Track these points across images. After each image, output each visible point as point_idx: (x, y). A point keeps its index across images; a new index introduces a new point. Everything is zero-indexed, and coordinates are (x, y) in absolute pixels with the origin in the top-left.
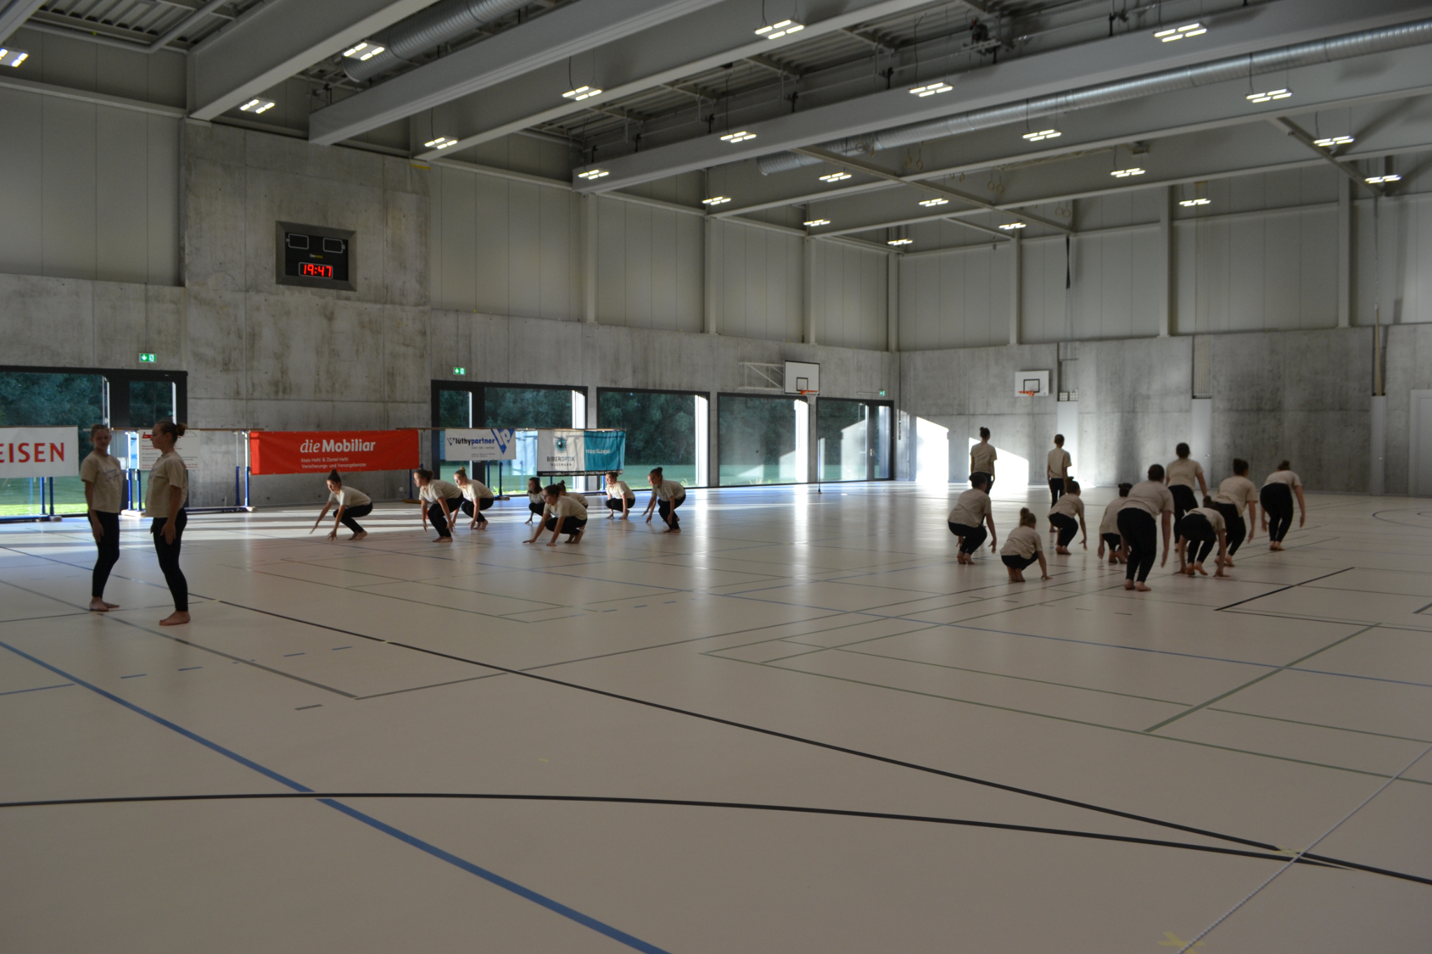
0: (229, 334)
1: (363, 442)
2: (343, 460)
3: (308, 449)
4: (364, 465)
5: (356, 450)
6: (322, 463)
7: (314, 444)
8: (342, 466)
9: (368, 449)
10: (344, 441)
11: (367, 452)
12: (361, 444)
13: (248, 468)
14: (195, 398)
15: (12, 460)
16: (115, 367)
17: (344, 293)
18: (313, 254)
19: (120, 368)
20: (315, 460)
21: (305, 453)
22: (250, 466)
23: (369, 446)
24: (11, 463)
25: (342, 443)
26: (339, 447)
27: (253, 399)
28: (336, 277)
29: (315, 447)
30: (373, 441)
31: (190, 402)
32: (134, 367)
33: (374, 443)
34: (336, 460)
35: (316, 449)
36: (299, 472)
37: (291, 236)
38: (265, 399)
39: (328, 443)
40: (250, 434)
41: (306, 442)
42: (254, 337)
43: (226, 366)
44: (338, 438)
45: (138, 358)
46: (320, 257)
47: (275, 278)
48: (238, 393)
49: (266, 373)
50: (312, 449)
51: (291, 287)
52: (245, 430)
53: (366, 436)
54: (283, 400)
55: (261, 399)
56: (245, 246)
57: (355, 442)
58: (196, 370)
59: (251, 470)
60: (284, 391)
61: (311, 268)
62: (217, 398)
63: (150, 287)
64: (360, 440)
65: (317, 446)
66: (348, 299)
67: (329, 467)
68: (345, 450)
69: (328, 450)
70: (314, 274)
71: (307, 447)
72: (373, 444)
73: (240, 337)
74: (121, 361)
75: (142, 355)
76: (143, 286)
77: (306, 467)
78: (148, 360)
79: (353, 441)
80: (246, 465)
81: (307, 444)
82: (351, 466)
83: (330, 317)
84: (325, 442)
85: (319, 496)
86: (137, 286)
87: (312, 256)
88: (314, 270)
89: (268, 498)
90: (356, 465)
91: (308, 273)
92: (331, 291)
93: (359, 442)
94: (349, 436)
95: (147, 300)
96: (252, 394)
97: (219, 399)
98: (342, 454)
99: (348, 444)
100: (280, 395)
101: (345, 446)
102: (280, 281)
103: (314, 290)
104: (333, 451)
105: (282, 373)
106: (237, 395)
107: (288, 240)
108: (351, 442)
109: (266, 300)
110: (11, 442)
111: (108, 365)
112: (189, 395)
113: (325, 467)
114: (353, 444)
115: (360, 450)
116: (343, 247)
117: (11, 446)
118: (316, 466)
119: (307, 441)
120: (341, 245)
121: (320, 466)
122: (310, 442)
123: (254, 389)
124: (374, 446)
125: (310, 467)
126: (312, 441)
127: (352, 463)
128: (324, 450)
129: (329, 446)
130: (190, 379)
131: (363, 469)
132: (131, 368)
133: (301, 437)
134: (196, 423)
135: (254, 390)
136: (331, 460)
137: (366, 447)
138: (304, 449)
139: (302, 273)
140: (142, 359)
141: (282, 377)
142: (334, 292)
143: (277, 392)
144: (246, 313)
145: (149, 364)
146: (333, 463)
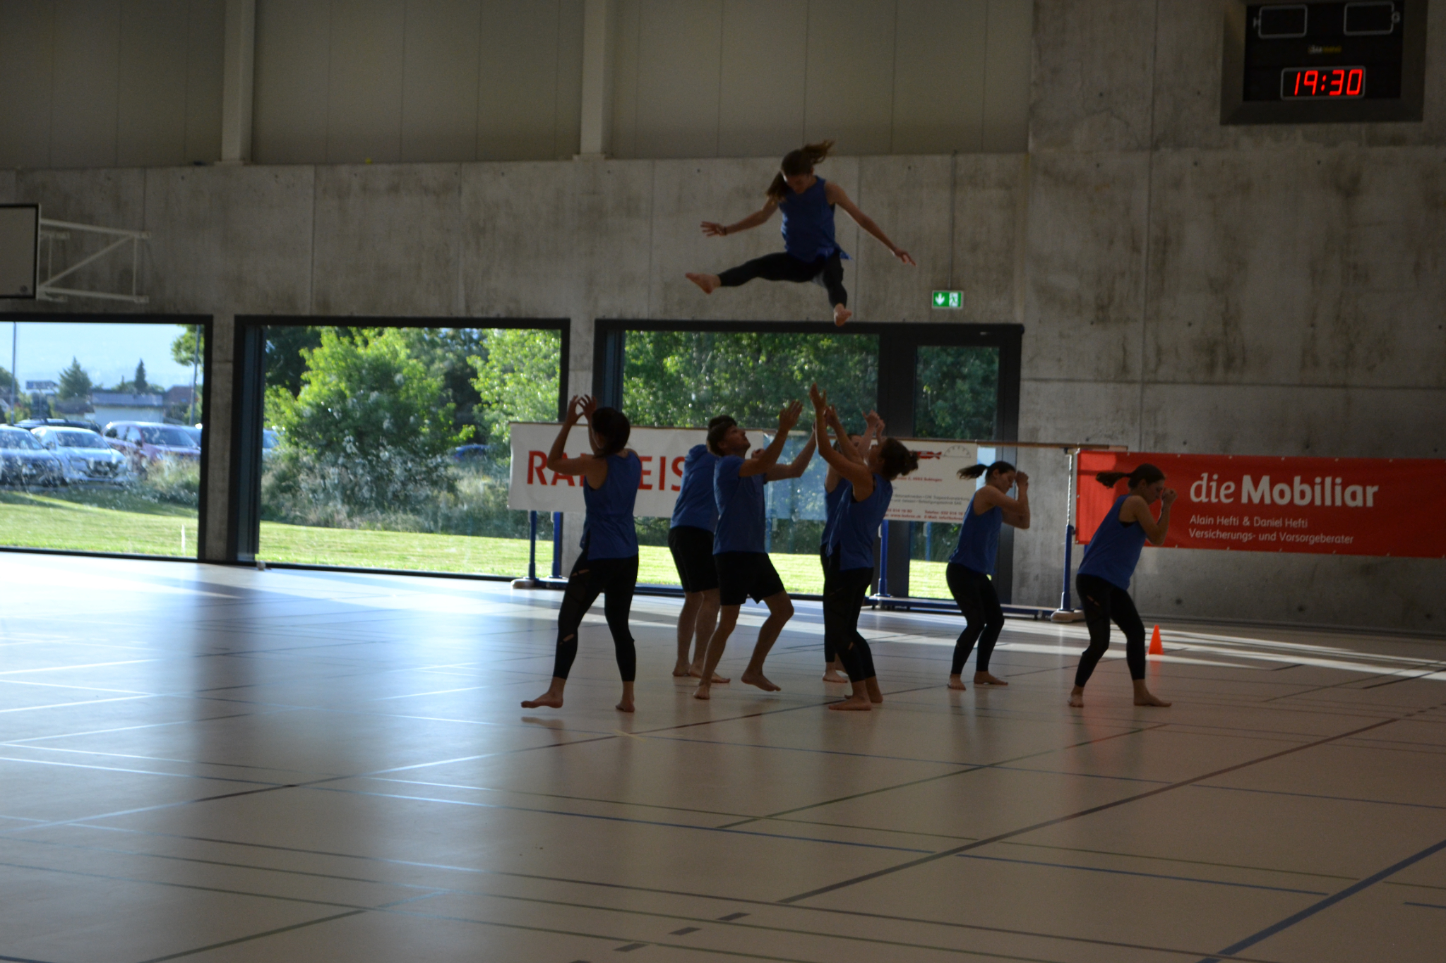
0: (1111, 242)
1: (1344, 486)
2: (1294, 524)
3: (1208, 494)
4: (1348, 540)
5: (1328, 502)
6: (1241, 528)
7: (1220, 483)
8: (1291, 538)
9: (1359, 502)
10: (1297, 479)
11: (1356, 508)
12: (1338, 489)
13: (1070, 528)
14: (1036, 380)
15: (662, 487)
16: (890, 320)
17: (1388, 128)
18: (1318, 45)
19: (900, 320)
20: (1225, 521)
21: (1201, 502)
22: (1074, 525)
23: (1362, 496)
24: (661, 491)
25: (1291, 485)
26: (1282, 494)
27: (1157, 382)
28: (1373, 91)
29: (1223, 492)
30: (1373, 485)
31: (1026, 386)
32: (925, 320)
33: (1376, 489)
34: (1277, 523)
35: (1227, 496)
36: (1181, 546)
37: (1263, 12)
38: (1184, 383)
39: (1256, 484)
40: (1079, 455)
41: (1202, 479)
42: (1165, 244)
43: (1103, 312)
44: (1281, 472)
45: (930, 301)
46: (1337, 50)
47: (1218, 113)
48: (1124, 368)
49: (1190, 324)
50: (1218, 495)
51: (1256, 128)
52: (1067, 448)
53: (1352, 472)
54: (1226, 383)
55: (1174, 382)
56: (1155, 51)
57: (1323, 483)
58: (1040, 321)
59: (1077, 532)
60: (1230, 361)
61: (1311, 78)
62: (1079, 381)
63: (961, 159)
64: (1338, 480)
65: (1228, 488)
66: (1397, 141)
67: (1256, 539)
68: (1298, 501)
69: (1256, 500)
70: (1319, 92)
71: (1204, 490)
72: (1371, 490)
73: (1136, 249)
74: (901, 310)
75: (936, 295)
76: (947, 159)
77: (1199, 534)
78: (946, 303)
79: (1318, 480)
80: (1067, 525)
81: (1204, 483)
82: (1314, 539)
83: (1349, 189)
84: (1247, 481)
85: (1301, 609)
86: (938, 158)
87: (1315, 50)
88: (1320, 83)
89: (1179, 602)
90: (1328, 539)
91: (1305, 90)
92: (1354, 127)
93: (1333, 484)
94: (1310, 470)
95: (954, 184)
96: (1155, 371)
97: (1084, 381)
98: (1291, 510)
99: (1306, 488)
100: (1219, 373)
101: (1299, 493)
102: (1230, 118)
103: (1311, 128)
104: (1267, 501)
105: (1226, 324)
106: (1123, 373)
107: (1257, 22)
108: (1312, 485)
109: (1196, 164)
110: (663, 455)
111: (877, 318)
112: (1025, 373)
113: (1246, 537)
114: (1318, 489)
115: (1338, 503)
116: (1395, 18)
117: (663, 460)
118: (1224, 535)
119: (1205, 475)
120: (1390, 14)
121: (1235, 536)
122: (1210, 479)
123: (1160, 360)
124: (1375, 494)
125: (1209, 535)
126: (1215, 477)
127: (1316, 534)
128: (1244, 500)
129: (1255, 491)
130: (1027, 342)
131: (1343, 550)
132: (918, 321)
133: (1191, 466)
134: (1035, 431)
135: (1159, 362)
136: (1264, 523)
137: (1354, 496)
138: (1198, 493)
139: (1290, 91)
140: (936, 303)
141: (1226, 333)
142: (1362, 128)
143: (1211, 367)
144: (1150, 195)
145: (952, 312)
146: (1270, 530)
